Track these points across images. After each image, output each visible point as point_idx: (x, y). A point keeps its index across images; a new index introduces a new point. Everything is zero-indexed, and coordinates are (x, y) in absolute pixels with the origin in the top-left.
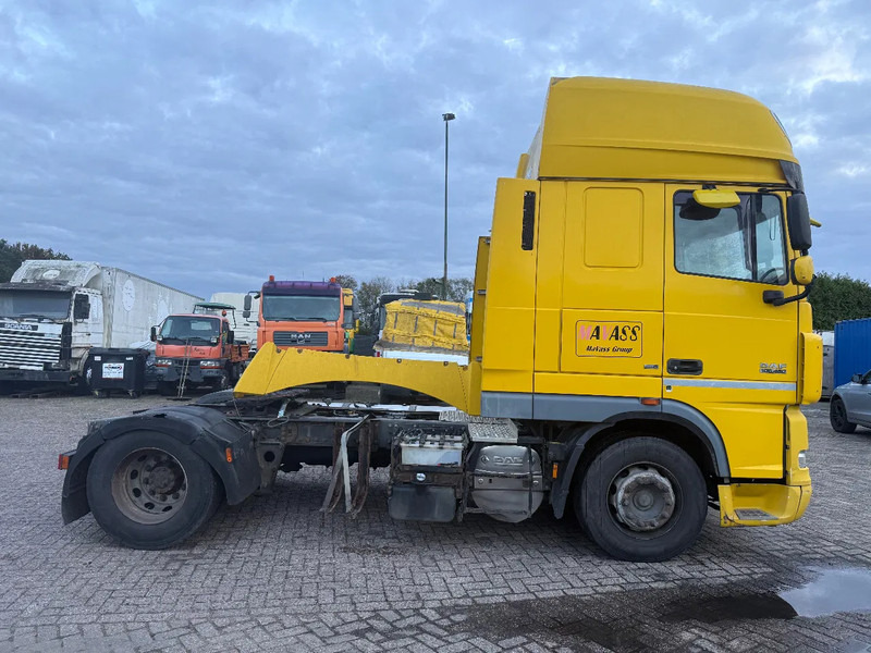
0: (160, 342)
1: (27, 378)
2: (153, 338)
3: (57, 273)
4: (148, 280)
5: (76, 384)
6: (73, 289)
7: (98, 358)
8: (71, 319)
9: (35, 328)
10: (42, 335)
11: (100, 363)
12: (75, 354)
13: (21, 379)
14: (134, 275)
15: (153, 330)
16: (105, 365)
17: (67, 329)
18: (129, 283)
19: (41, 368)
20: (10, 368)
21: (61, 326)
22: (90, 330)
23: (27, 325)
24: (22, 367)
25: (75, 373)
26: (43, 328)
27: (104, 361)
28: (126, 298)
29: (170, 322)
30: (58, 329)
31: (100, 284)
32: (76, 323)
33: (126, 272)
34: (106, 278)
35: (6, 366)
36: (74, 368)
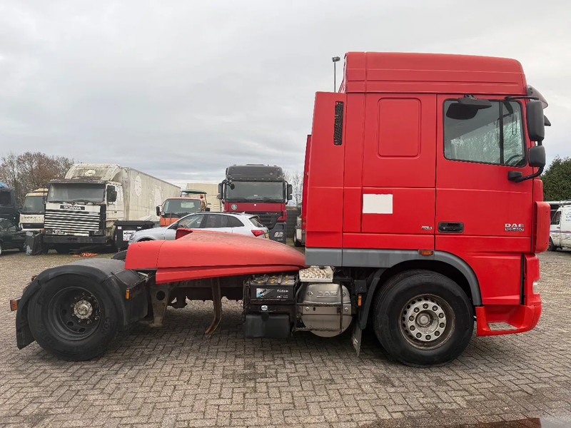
0: (163, 216)
1: (79, 241)
2: (158, 213)
3: (94, 172)
4: (149, 176)
5: (110, 245)
6: (106, 182)
7: (120, 228)
8: (106, 202)
9: (83, 208)
10: (88, 213)
11: (121, 231)
12: (108, 225)
13: (75, 242)
14: (141, 173)
15: (158, 208)
16: (124, 232)
17: (103, 208)
18: (138, 177)
19: (88, 235)
20: (68, 235)
21: (100, 207)
22: (116, 209)
23: (77, 207)
24: (76, 234)
25: (108, 238)
26: (88, 208)
27: (123, 229)
28: (136, 187)
29: (168, 203)
30: (97, 209)
31: (121, 179)
32: (108, 204)
33: (136, 171)
34: (125, 174)
35: (66, 234)
36: (108, 234)
